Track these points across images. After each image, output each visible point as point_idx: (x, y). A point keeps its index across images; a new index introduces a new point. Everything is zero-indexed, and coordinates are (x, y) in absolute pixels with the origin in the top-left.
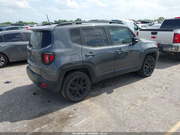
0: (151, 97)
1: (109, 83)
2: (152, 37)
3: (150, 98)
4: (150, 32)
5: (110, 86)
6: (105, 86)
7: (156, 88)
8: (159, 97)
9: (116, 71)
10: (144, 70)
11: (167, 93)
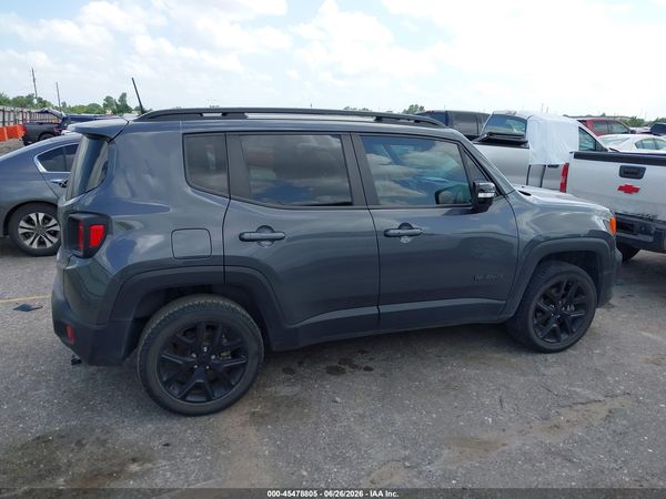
0: (515, 443)
1: (371, 359)
2: (621, 188)
3: (506, 448)
4: (615, 167)
5: (368, 369)
6: (347, 368)
7: (561, 410)
8: (549, 452)
9: (384, 314)
10: (532, 322)
11: (599, 439)
